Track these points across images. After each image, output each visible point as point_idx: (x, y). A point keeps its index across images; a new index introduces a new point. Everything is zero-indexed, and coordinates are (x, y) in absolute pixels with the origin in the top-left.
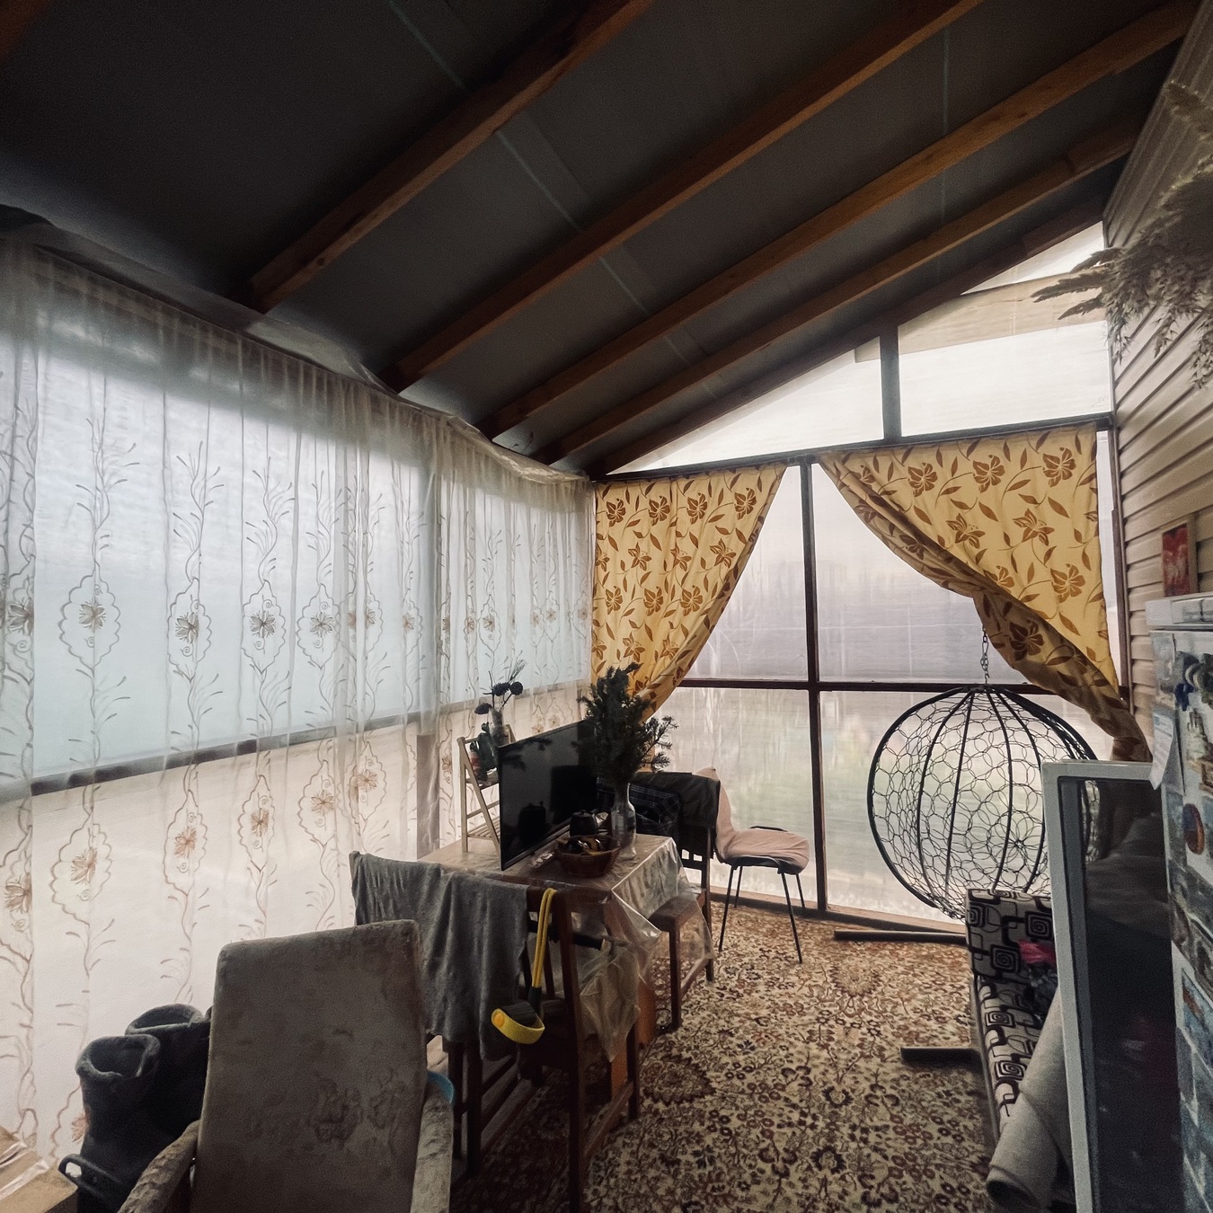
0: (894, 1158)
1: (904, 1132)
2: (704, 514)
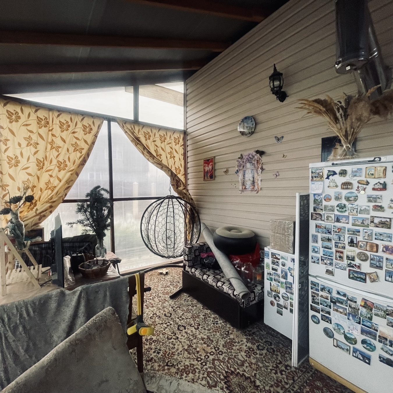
0: (191, 317)
1: (187, 312)
2: (68, 129)
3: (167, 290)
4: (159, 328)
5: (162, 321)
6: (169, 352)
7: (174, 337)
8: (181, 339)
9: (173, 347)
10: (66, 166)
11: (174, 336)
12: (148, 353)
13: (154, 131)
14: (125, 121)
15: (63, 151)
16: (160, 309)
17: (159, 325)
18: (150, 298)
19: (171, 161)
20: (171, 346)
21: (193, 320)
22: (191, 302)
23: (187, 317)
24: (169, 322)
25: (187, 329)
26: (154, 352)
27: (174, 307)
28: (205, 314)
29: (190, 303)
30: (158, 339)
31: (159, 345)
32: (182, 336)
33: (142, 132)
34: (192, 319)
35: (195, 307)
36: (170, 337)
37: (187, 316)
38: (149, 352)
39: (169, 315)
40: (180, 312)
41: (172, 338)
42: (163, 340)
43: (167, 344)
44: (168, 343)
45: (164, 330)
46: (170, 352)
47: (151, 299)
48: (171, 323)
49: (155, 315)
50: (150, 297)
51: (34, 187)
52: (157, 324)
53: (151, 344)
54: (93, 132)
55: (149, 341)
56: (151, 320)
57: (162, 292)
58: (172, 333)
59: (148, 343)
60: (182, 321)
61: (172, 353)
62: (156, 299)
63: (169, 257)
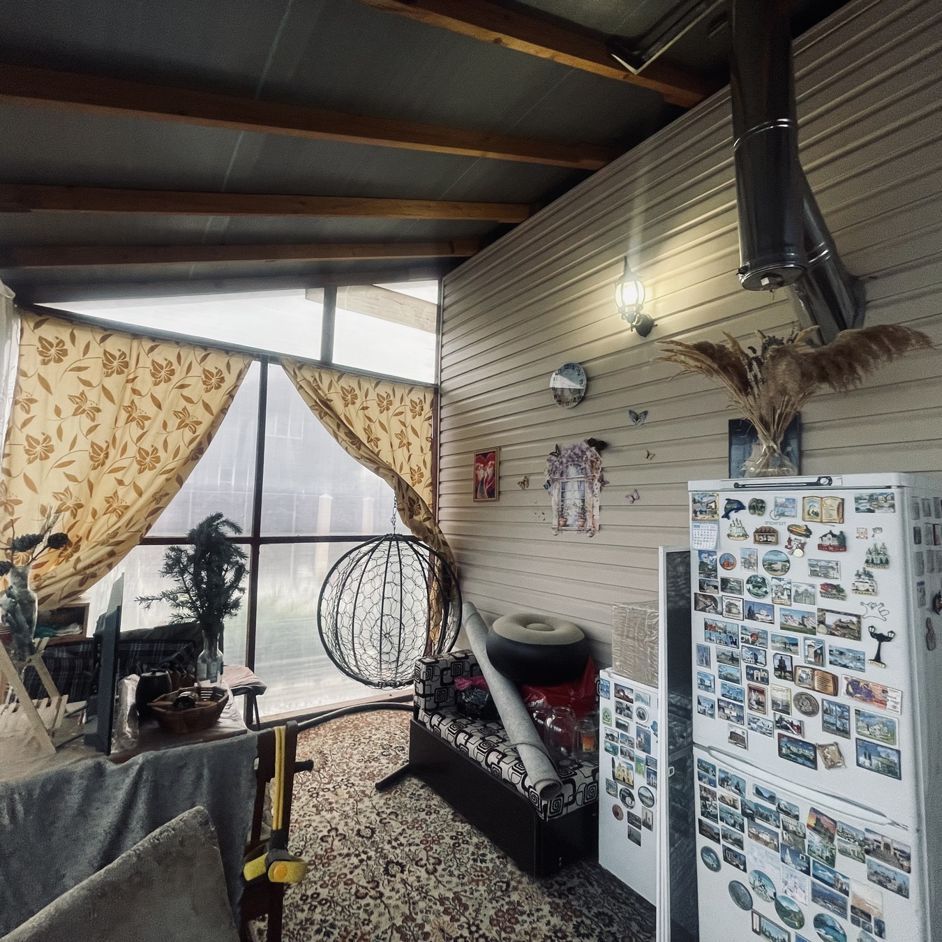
0: (421, 842)
1: (413, 827)
2: (170, 380)
3: (371, 769)
4: (340, 866)
5: (349, 849)
6: (356, 934)
7: (373, 893)
8: (390, 898)
9: (365, 920)
10: (158, 460)
11: (373, 889)
12: (302, 932)
13: (366, 385)
14: (300, 362)
15: (154, 428)
16: (347, 817)
17: (339, 859)
18: (327, 786)
19: (401, 454)
20: (363, 916)
21: (425, 849)
22: (425, 802)
23: (411, 841)
24: (365, 853)
25: (406, 872)
26: (318, 932)
27: (383, 812)
28: (457, 832)
29: (423, 804)
30: (332, 897)
31: (334, 914)
32: (393, 889)
33: (337, 387)
34: (422, 846)
35: (434, 816)
36: (362, 891)
37: (412, 836)
38: (305, 930)
39: (369, 832)
40: (396, 827)
41: (367, 894)
42: (344, 900)
43: (352, 911)
44: (355, 907)
45: (351, 873)
46: (359, 933)
47: (329, 790)
48: (369, 855)
49: (333, 833)
50: (329, 783)
51: (80, 506)
52: (335, 857)
53: (314, 910)
54: (226, 386)
55: (309, 900)
56: (324, 844)
57: (359, 771)
58: (368, 882)
59: (306, 907)
60: (398, 851)
61: (363, 935)
62: (342, 791)
63: (382, 685)
